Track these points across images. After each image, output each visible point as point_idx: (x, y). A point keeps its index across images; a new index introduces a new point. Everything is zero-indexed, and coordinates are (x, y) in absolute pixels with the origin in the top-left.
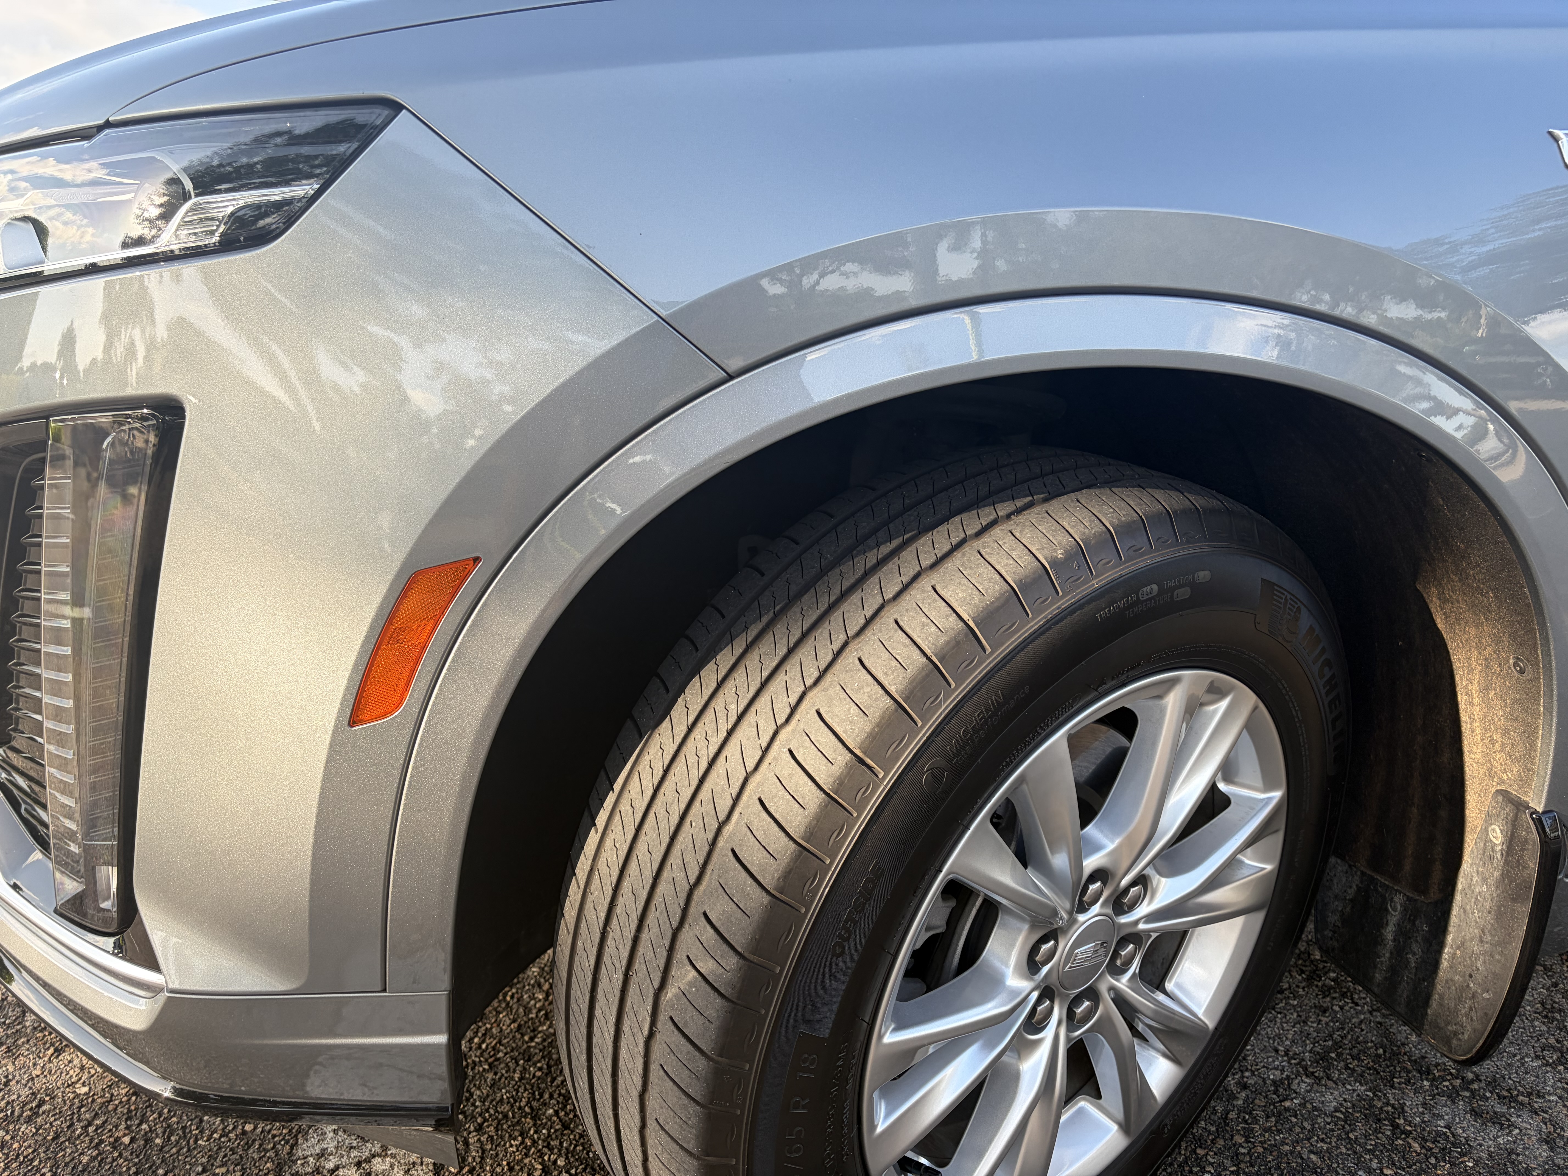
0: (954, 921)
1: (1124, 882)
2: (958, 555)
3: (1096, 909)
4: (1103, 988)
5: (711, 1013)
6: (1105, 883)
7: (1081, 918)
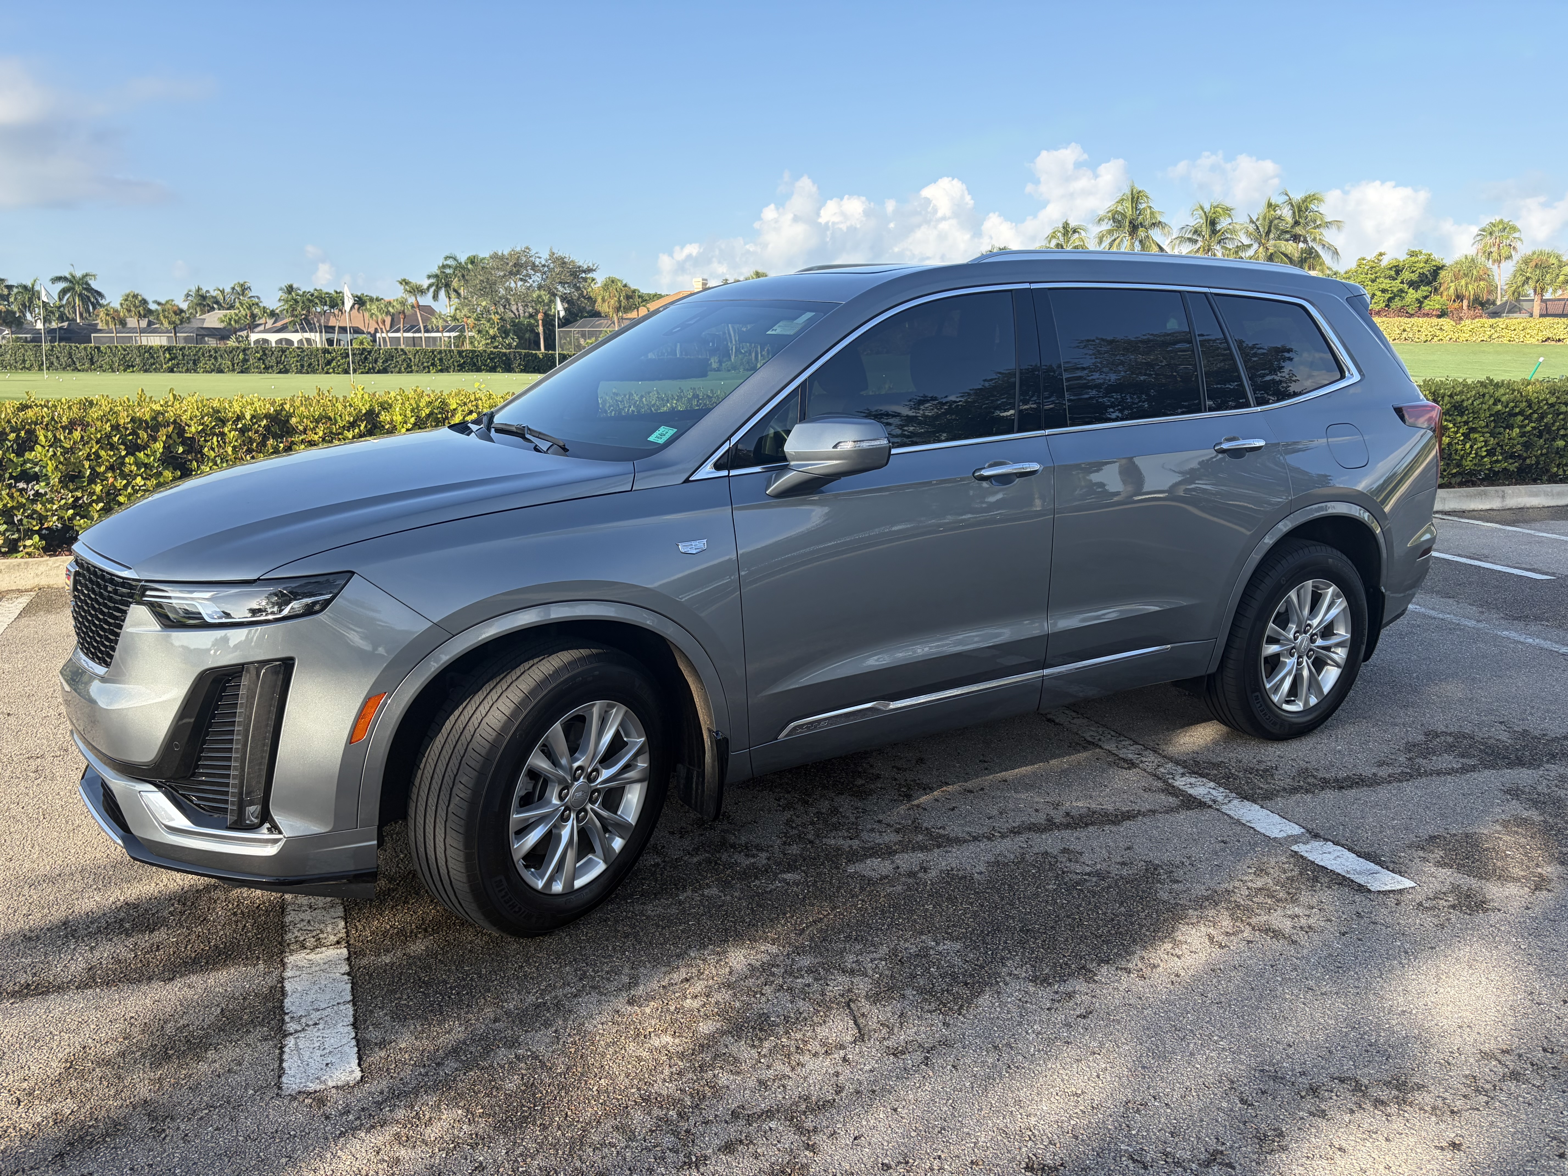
0: (534, 788)
1: (589, 770)
3: (581, 779)
4: (588, 808)
6: (582, 772)
7: (576, 783)
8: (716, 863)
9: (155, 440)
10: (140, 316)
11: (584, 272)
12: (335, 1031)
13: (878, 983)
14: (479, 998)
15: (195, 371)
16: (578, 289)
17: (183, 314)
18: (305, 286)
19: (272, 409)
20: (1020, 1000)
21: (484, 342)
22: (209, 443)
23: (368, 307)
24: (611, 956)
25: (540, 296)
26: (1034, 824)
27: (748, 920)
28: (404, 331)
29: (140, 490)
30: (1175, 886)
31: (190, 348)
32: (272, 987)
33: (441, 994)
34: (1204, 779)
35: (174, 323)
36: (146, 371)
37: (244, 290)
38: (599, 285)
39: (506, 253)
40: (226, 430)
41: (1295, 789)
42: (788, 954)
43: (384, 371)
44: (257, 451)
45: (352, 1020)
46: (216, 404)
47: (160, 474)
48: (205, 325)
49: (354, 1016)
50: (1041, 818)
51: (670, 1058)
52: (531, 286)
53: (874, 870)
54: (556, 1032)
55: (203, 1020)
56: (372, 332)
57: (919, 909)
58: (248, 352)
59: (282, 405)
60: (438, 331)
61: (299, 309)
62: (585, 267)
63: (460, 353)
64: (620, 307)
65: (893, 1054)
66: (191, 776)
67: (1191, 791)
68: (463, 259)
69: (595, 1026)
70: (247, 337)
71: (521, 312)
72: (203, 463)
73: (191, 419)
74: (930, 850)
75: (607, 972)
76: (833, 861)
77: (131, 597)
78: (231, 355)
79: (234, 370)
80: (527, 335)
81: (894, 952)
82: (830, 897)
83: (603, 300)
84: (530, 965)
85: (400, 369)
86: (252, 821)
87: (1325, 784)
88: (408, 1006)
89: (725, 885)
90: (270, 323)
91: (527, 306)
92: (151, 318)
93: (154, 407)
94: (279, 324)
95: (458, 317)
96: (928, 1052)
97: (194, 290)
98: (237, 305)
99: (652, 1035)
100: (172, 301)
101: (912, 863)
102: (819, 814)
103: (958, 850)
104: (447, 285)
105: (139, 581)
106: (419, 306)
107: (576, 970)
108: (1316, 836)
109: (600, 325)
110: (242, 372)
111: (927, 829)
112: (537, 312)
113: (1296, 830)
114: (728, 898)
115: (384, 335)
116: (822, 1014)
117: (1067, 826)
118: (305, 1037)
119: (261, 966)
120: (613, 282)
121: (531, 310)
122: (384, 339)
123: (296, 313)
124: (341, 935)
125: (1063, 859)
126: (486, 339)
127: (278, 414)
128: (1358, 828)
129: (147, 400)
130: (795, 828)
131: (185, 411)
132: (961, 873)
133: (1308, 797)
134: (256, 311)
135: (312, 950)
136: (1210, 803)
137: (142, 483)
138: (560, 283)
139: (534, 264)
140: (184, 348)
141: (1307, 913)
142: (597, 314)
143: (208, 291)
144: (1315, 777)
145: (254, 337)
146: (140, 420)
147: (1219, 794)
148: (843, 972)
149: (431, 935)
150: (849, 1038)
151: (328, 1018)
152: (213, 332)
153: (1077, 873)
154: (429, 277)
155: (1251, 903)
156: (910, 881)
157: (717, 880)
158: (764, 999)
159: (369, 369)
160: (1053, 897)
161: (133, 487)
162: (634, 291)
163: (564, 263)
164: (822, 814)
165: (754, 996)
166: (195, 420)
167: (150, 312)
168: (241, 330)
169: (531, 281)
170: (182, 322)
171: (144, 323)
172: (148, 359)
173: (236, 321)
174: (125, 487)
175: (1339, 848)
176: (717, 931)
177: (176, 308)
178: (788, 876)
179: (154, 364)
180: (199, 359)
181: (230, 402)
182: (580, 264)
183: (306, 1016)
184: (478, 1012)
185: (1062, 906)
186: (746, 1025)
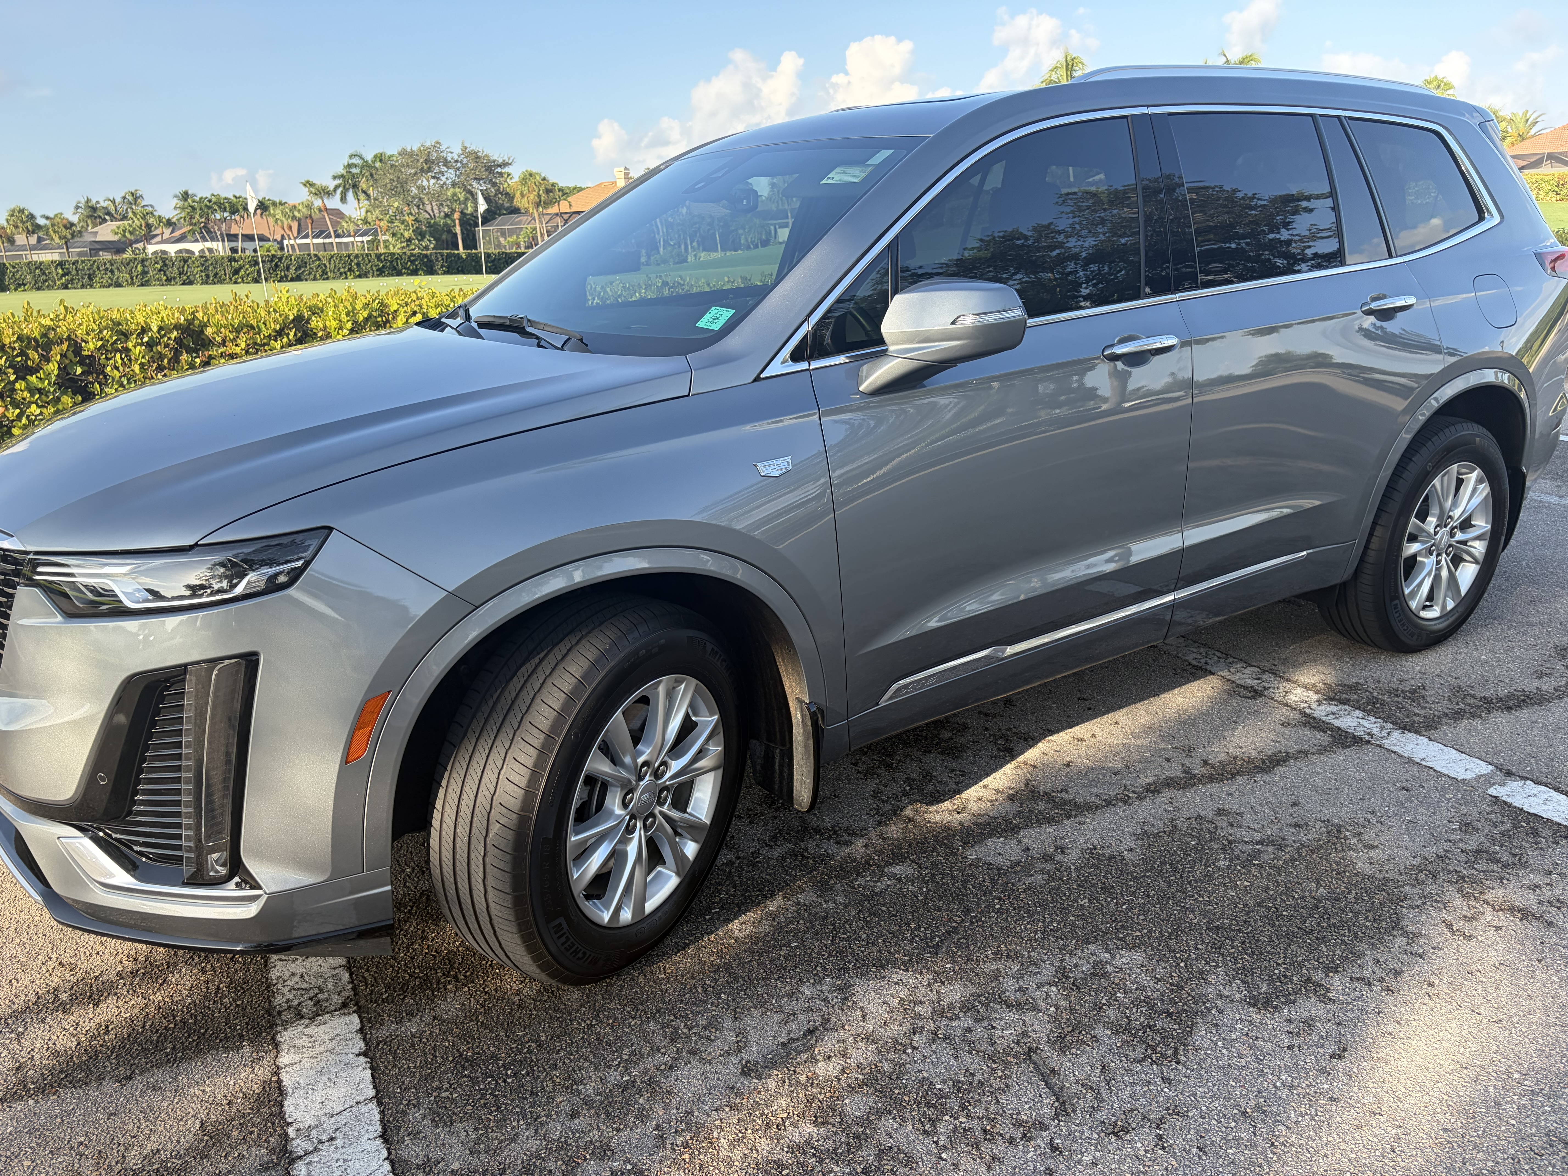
0: (590, 795)
1: (656, 765)
2: (570, 653)
3: (647, 778)
4: (657, 812)
5: (509, 837)
6: (648, 767)
7: (641, 783)
8: (803, 856)
9: (48, 361)
10: (28, 232)
11: (500, 166)
12: (360, 1149)
13: (1056, 1019)
14: (544, 1080)
15: (92, 286)
16: (494, 184)
17: (74, 228)
18: (202, 191)
19: (183, 318)
20: (1247, 1035)
21: (399, 246)
22: (112, 362)
23: (272, 212)
24: (703, 1001)
25: (454, 194)
26: (1172, 779)
27: (864, 936)
28: (313, 237)
29: (36, 420)
30: (1372, 853)
31: (83, 262)
32: (265, 1082)
33: (492, 1077)
34: (1346, 707)
35: (65, 237)
36: (38, 289)
37: (136, 199)
38: (516, 179)
39: (415, 149)
40: (130, 345)
41: (1457, 713)
42: (929, 985)
43: (298, 279)
44: (169, 369)
45: (379, 1128)
46: (115, 316)
47: (57, 400)
48: (97, 239)
49: (381, 1121)
50: (1175, 771)
51: (821, 1160)
52: (444, 183)
53: (1000, 854)
54: (657, 1127)
55: (178, 1142)
56: (279, 239)
57: (1072, 907)
58: (147, 263)
59: (193, 313)
60: (349, 236)
61: (197, 216)
62: (501, 161)
63: (378, 256)
64: (540, 201)
65: (1113, 1133)
66: (127, 816)
67: (1337, 723)
68: (369, 157)
69: (708, 1115)
70: (144, 249)
71: (436, 211)
72: (106, 385)
73: (88, 334)
74: (1059, 822)
75: (705, 1028)
76: (945, 845)
77: (18, 576)
78: (129, 268)
79: (133, 284)
80: (444, 237)
81: (1062, 973)
82: (958, 895)
83: (523, 195)
84: (601, 1022)
85: (315, 276)
86: (217, 872)
87: (1490, 705)
88: (452, 1101)
89: (823, 887)
90: (167, 232)
91: (442, 205)
92: (41, 234)
93: (43, 322)
94: (177, 234)
95: (369, 220)
96: (1158, 1128)
97: (83, 201)
98: (130, 215)
99: (787, 1123)
100: (61, 214)
101: (1043, 842)
102: (909, 780)
103: (1093, 820)
104: (355, 186)
105: (27, 553)
106: (326, 209)
107: (663, 1027)
108: (1509, 774)
109: (519, 223)
110: (142, 285)
111: (1046, 793)
112: (453, 211)
113: (1485, 769)
114: (831, 905)
115: (292, 242)
116: (1000, 1074)
117: (1211, 779)
118: (319, 1162)
119: (247, 1050)
120: (531, 175)
121: (446, 209)
122: (292, 246)
123: (194, 221)
124: (346, 994)
125: (1222, 822)
126: (401, 242)
127: (190, 324)
128: (1552, 760)
129: (35, 314)
130: (887, 801)
131: (80, 325)
132: (1107, 852)
133: (1477, 723)
134: (151, 221)
135: (312, 1019)
136: (1367, 738)
137: (38, 411)
138: (475, 179)
139: (446, 159)
140: (77, 261)
141: (1547, 881)
142: (516, 211)
143: (98, 202)
144: (1473, 696)
145: (151, 249)
146: (29, 338)
147: (1370, 725)
148: (1008, 1007)
149: (465, 985)
150: (1047, 1111)
151: (347, 1129)
152: (106, 246)
153: (1246, 842)
154: (335, 178)
155: (1474, 871)
156: (1048, 866)
157: (810, 880)
158: (918, 1056)
159: (282, 277)
160: (1230, 878)
161: (28, 417)
162: (553, 185)
163: (478, 157)
164: (914, 780)
165: (904, 1052)
166: (92, 335)
167: (39, 227)
168: (137, 241)
169: (444, 179)
170: (73, 236)
171: (33, 240)
172: (39, 276)
173: (131, 233)
174: (19, 417)
175: (1543, 788)
176: (830, 955)
177: (65, 222)
178: (897, 869)
179: (46, 281)
180: (94, 273)
181: (132, 312)
182: (495, 158)
183: (316, 1126)
184: (548, 1103)
185: (1246, 891)
186: (906, 1098)
